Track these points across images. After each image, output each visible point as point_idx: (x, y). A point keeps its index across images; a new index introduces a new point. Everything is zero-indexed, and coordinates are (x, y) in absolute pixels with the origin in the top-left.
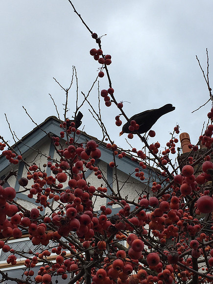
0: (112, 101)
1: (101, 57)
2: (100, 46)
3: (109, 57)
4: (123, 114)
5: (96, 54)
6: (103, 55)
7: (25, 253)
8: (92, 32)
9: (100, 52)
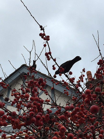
0: (51, 58)
1: (44, 37)
2: (44, 31)
3: (48, 37)
4: (56, 64)
5: (42, 35)
6: (45, 36)
7: (10, 132)
8: (40, 25)
9: (44, 34)
